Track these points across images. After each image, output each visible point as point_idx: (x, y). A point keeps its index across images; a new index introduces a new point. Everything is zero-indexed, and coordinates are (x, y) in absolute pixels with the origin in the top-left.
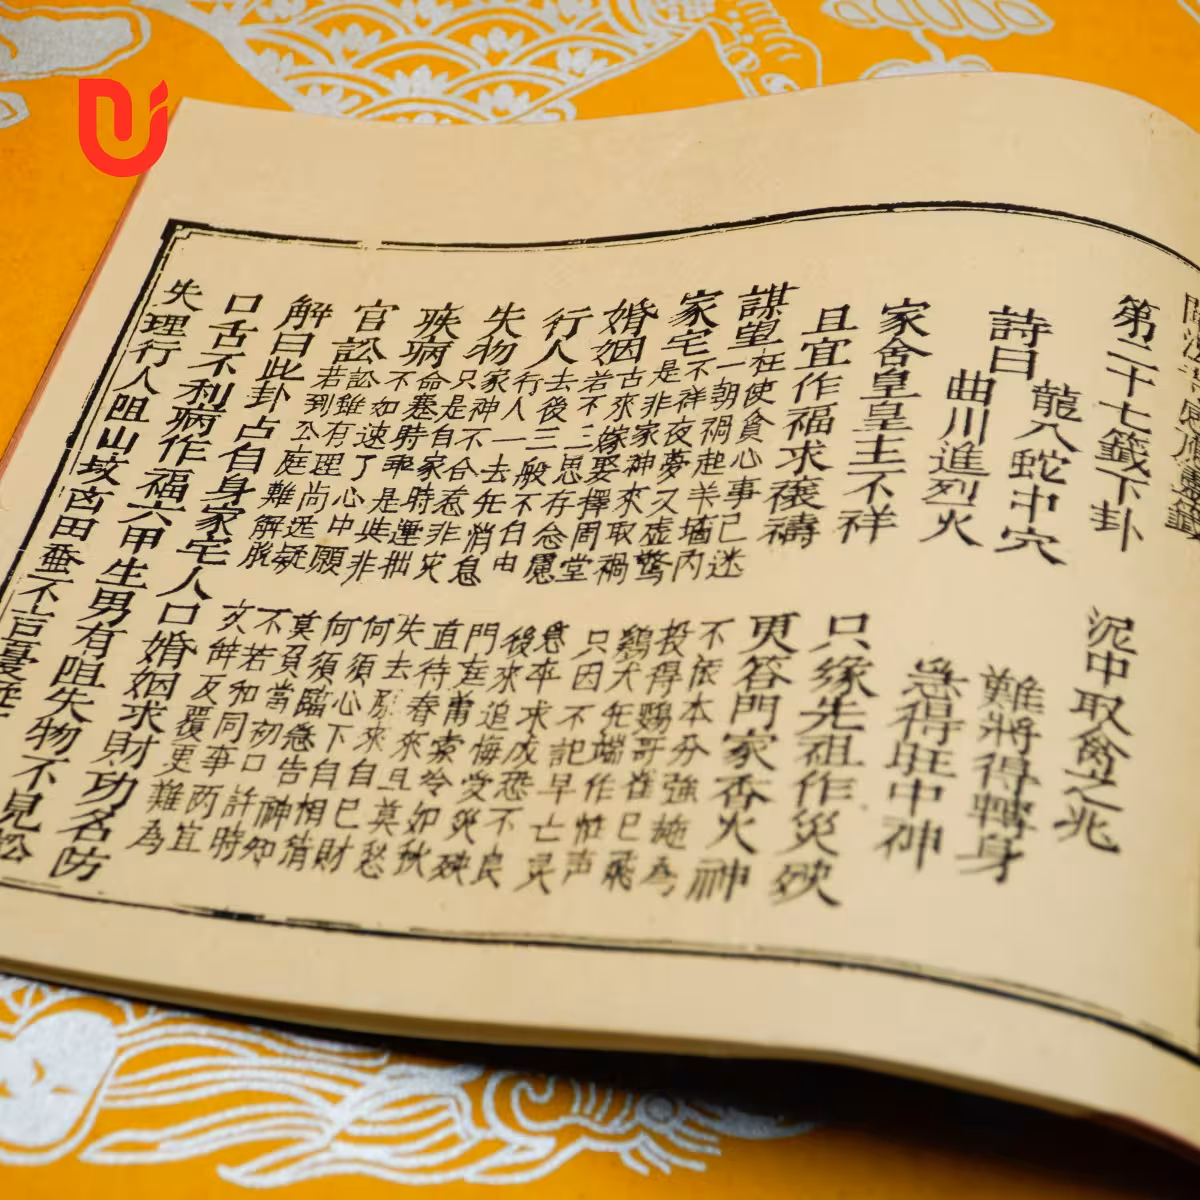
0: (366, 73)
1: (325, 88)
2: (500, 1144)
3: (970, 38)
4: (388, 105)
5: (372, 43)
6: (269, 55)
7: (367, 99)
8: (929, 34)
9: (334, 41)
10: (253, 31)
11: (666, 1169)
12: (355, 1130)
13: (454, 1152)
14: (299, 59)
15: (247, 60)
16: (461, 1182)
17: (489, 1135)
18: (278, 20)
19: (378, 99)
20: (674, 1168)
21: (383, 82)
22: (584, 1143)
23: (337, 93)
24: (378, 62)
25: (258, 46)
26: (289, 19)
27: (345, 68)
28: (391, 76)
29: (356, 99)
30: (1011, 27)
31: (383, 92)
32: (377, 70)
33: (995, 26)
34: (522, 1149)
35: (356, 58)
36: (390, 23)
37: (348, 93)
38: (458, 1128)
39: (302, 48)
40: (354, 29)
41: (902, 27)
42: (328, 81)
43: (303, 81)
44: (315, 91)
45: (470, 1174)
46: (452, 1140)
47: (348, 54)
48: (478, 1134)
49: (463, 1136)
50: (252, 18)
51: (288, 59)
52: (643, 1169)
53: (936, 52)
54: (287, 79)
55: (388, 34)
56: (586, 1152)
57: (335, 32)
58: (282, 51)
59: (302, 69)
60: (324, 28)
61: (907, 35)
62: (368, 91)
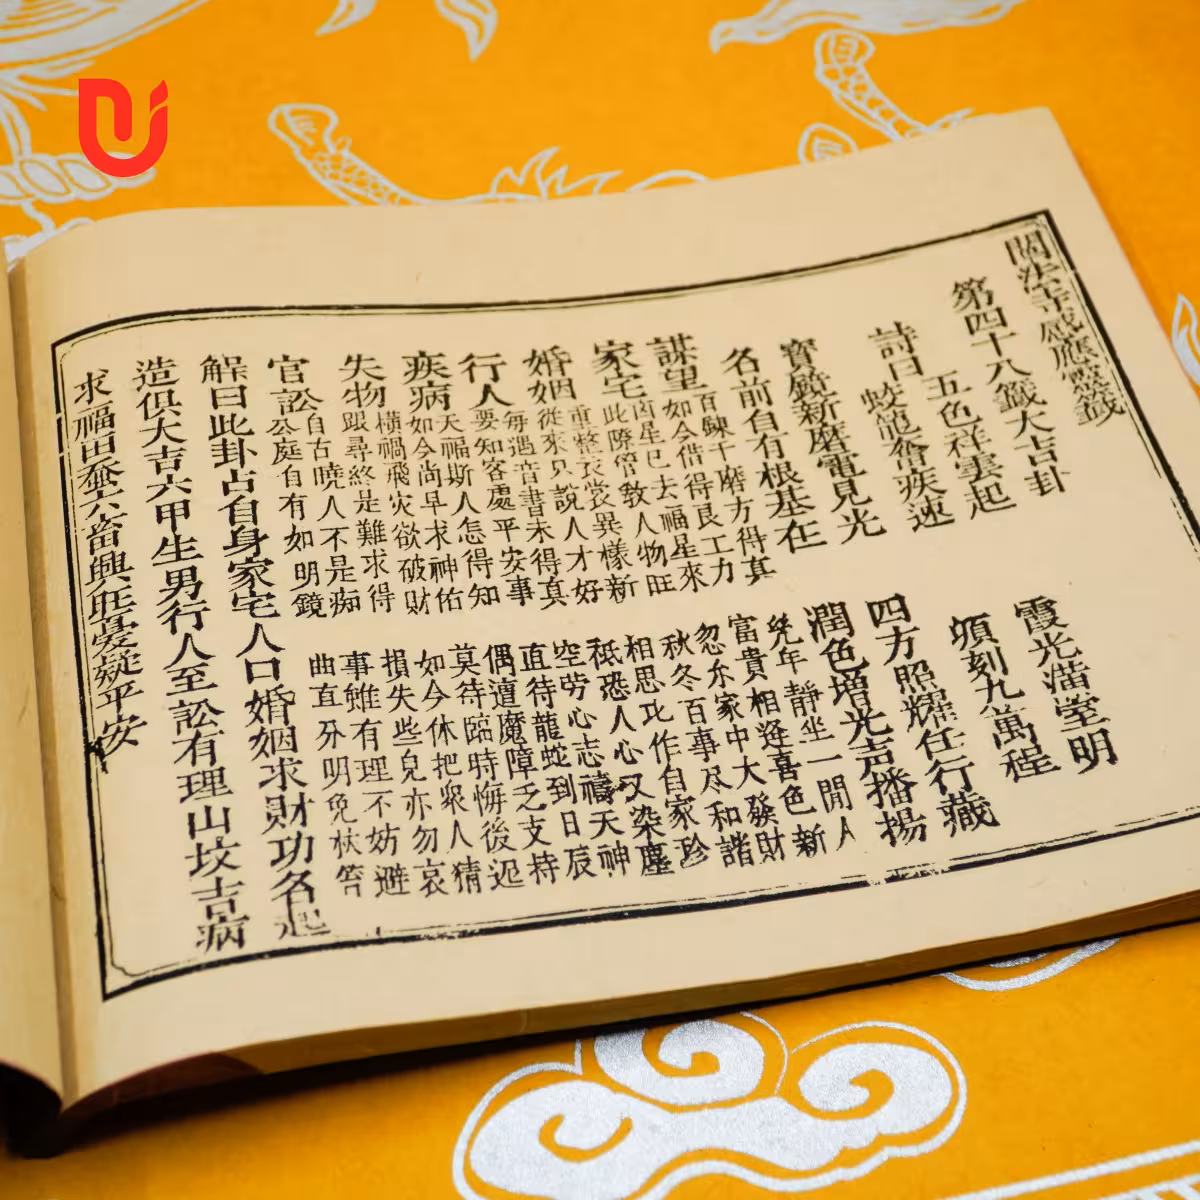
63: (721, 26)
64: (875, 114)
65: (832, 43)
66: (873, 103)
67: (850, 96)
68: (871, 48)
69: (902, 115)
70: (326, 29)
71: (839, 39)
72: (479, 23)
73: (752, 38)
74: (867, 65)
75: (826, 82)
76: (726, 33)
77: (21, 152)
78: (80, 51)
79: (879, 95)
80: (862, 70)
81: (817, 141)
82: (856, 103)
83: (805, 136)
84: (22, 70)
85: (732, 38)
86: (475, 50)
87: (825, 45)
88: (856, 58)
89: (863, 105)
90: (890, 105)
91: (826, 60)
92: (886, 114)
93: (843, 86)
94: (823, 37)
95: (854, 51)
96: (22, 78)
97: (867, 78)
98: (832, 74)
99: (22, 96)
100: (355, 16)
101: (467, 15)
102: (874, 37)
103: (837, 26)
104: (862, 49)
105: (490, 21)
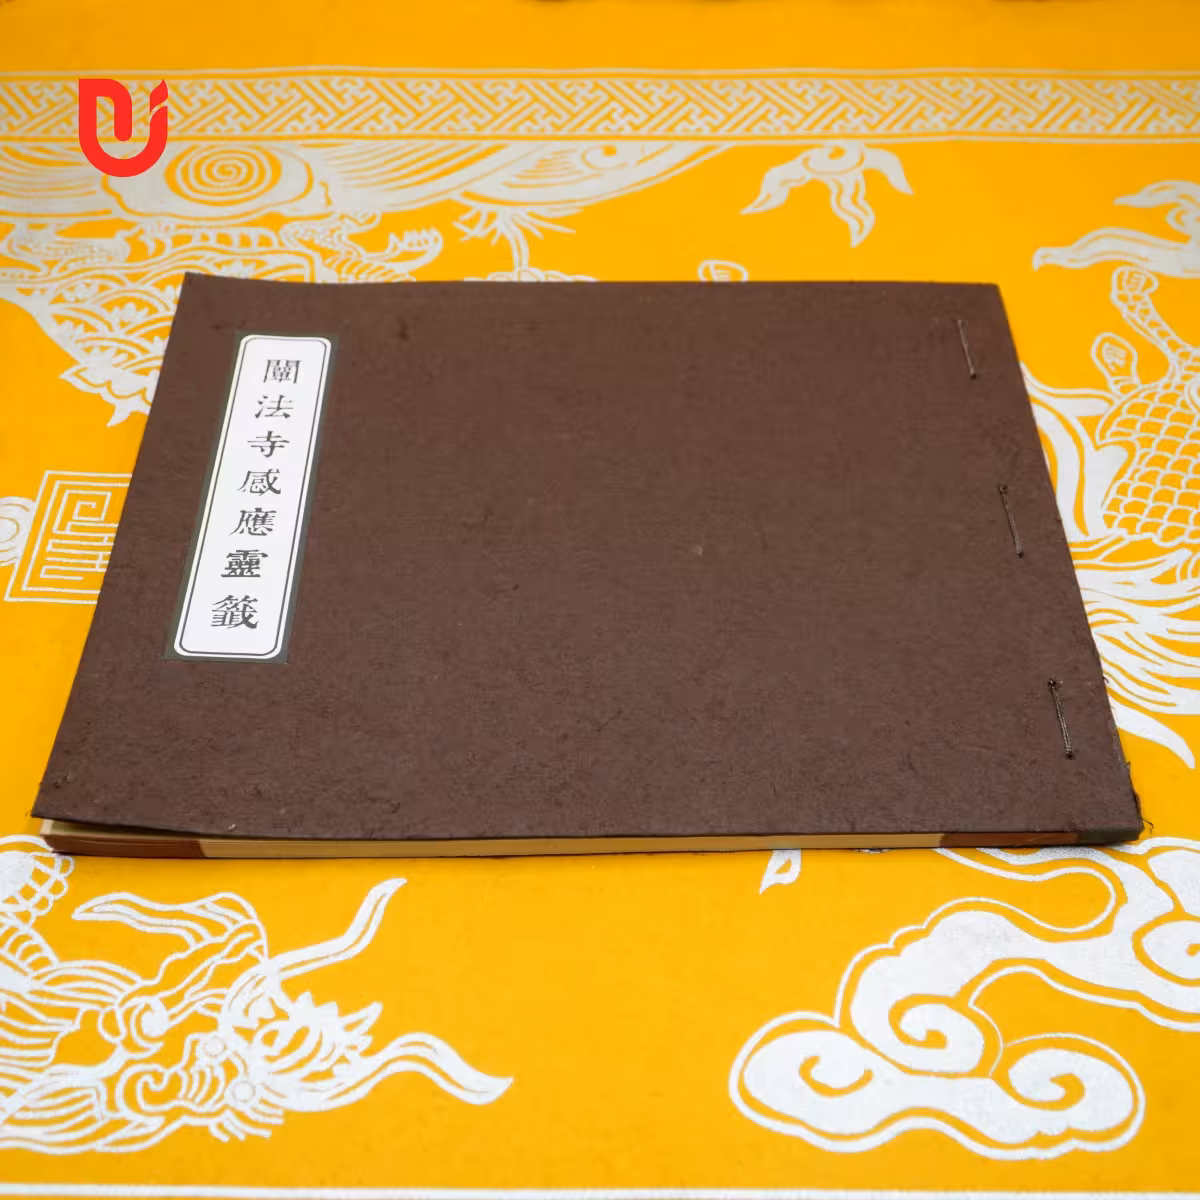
0: (133, 338)
1: (104, 348)
2: (124, 1123)
4: (148, 360)
5: (141, 317)
6: (68, 325)
7: (132, 356)
9: (114, 316)
10: (58, 309)
11: (242, 1137)
12: (20, 1116)
13: (88, 1130)
14: (88, 328)
15: (52, 330)
16: (92, 1152)
17: (117, 1116)
18: (77, 301)
19: (140, 356)
20: (248, 1135)
21: (145, 343)
22: (185, 1120)
23: (110, 353)
24: (143, 331)
25: (60, 319)
26: (84, 300)
27: (120, 334)
28: (151, 340)
29: (123, 357)
31: (144, 351)
32: (143, 336)
34: (140, 1125)
35: (128, 328)
36: (156, 303)
37: (119, 352)
38: (95, 1112)
39: (92, 321)
40: (131, 306)
42: (106, 343)
43: (88, 344)
44: (96, 350)
45: (99, 1146)
46: (90, 1121)
47: (123, 324)
48: (110, 1115)
49: (98, 1116)
50: (59, 299)
51: (81, 328)
52: (225, 1138)
54: (77, 342)
55: (153, 310)
56: (186, 1127)
57: (116, 310)
58: (77, 322)
59: (90, 334)
60: (109, 306)
62: (134, 350)
63: (1041, 252)
64: (1154, 332)
65: (1126, 277)
66: (1153, 324)
67: (1135, 315)
68: (1156, 285)
69: (1174, 336)
70: (749, 210)
71: (1131, 274)
72: (861, 223)
73: (1063, 263)
74: (1151, 295)
75: (1119, 304)
76: (1044, 257)
77: (520, 265)
78: (574, 201)
79: (1158, 318)
80: (1147, 299)
81: (1107, 345)
82: (1140, 322)
83: (1098, 340)
84: (528, 209)
85: (1050, 261)
86: (856, 240)
87: (1120, 279)
88: (1144, 289)
89: (1145, 325)
90: (1166, 328)
91: (1120, 287)
92: (1162, 334)
93: (1131, 308)
94: (1119, 270)
95: (1142, 284)
96: (531, 214)
97: (1151, 306)
98: (1123, 298)
99: (525, 225)
100: (773, 203)
101: (851, 215)
102: (1159, 276)
103: (1131, 264)
104: (1149, 283)
105: (869, 222)
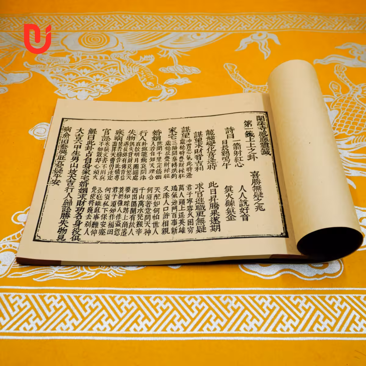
0: (73, 83)
1: (65, 85)
2: (86, 273)
3: (186, 75)
4: (77, 88)
5: (74, 77)
6: (55, 79)
7: (72, 87)
8: (178, 74)
9: (67, 77)
10: (51, 75)
11: (115, 276)
12: (59, 271)
13: (76, 275)
14: (60, 80)
15: (50, 80)
17: (83, 271)
18: (57, 73)
19: (75, 87)
20: (117, 276)
21: (76, 84)
22: (101, 272)
23: (66, 87)
24: (75, 81)
25: (53, 78)
26: (59, 73)
27: (69, 82)
28: (78, 83)
29: (71, 87)
30: (193, 73)
31: (76, 86)
32: (75, 82)
33: (190, 72)
34: (89, 274)
35: (71, 80)
36: (78, 74)
37: (69, 86)
38: (78, 270)
39: (61, 78)
40: (71, 75)
41: (173, 73)
42: (66, 84)
43: (61, 84)
44: (63, 86)
45: (79, 278)
46: (77, 272)
47: (70, 79)
48: (81, 271)
49: (79, 272)
50: (52, 73)
51: (58, 80)
52: (111, 277)
53: (179, 77)
54: (58, 84)
55: (77, 75)
56: (101, 274)
57: (68, 75)
58: (57, 79)
59: (61, 82)
60: (66, 74)
61: (174, 74)
62: (73, 86)
64: (345, 81)
65: (338, 67)
66: (345, 79)
67: (341, 77)
68: (346, 69)
69: (351, 82)
70: (236, 50)
71: (339, 66)
72: (267, 53)
73: (322, 63)
74: (345, 72)
75: (336, 74)
76: (317, 61)
77: (176, 64)
78: (190, 48)
79: (347, 78)
80: (344, 73)
81: (333, 85)
82: (342, 79)
83: (331, 83)
84: (178, 50)
86: (266, 58)
87: (336, 67)
88: (343, 70)
89: (343, 79)
90: (349, 80)
91: (336, 69)
92: (348, 82)
93: (340, 75)
95: (342, 69)
96: (178, 51)
97: (345, 75)
98: (337, 73)
99: (176, 54)
100: (243, 48)
101: (264, 51)
102: (347, 67)
103: (339, 64)
104: (344, 69)
105: (269, 53)
